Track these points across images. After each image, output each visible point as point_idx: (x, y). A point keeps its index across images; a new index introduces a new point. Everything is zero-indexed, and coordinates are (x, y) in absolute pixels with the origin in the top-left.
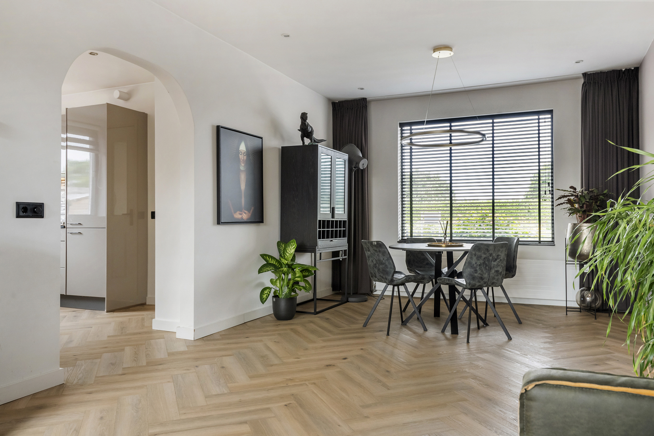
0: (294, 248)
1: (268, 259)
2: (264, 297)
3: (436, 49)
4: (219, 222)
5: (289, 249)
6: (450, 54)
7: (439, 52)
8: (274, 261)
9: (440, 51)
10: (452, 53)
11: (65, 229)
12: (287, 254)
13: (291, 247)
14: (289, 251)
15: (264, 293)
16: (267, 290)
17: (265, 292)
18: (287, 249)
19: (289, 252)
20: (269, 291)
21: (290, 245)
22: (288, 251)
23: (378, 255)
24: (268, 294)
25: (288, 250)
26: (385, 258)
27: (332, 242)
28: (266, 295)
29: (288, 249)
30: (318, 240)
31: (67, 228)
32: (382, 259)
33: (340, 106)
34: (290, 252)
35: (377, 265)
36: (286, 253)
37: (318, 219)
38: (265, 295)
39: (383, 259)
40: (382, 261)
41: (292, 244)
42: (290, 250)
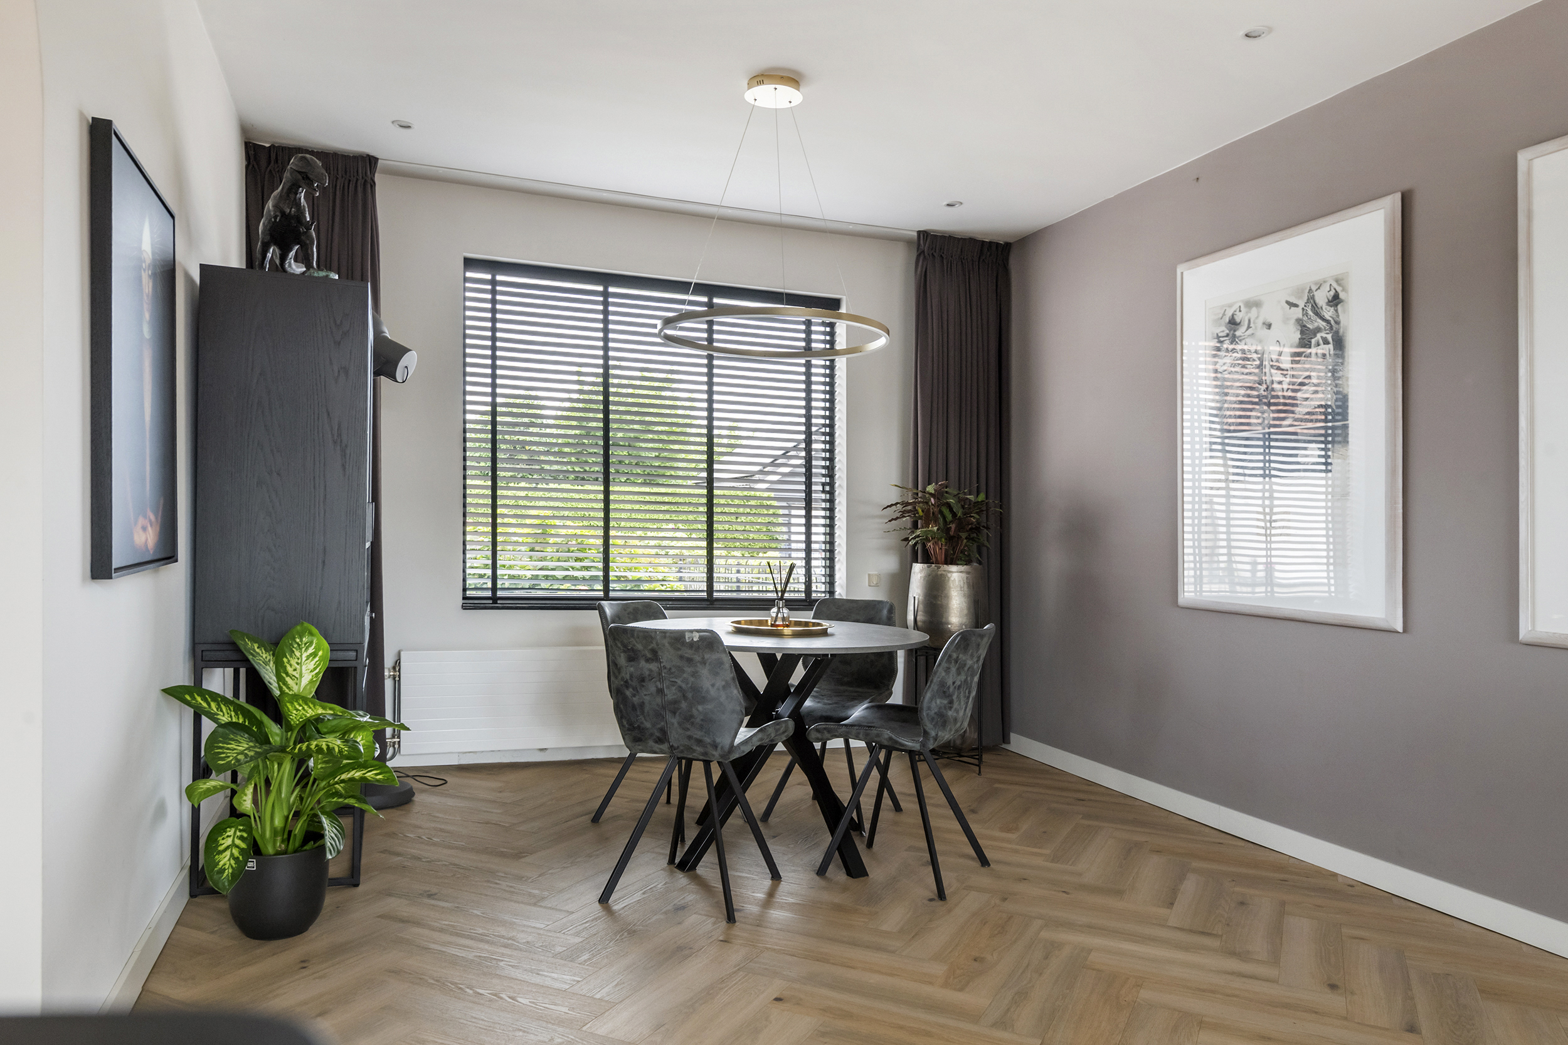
0: (314, 655)
1: (205, 705)
2: (221, 863)
4: (100, 572)
5: (293, 662)
7: (776, 89)
8: (230, 710)
9: (777, 86)
12: (288, 679)
13: (297, 654)
14: (295, 670)
15: (221, 848)
16: (228, 834)
17: (222, 842)
18: (285, 660)
19: (294, 673)
20: (238, 834)
21: (295, 646)
22: (290, 669)
24: (237, 847)
25: (291, 665)
26: (720, 683)
28: (232, 855)
29: (289, 661)
34: (298, 671)
35: (684, 705)
36: (284, 675)
38: (224, 854)
39: (713, 685)
41: (301, 641)
42: (298, 664)
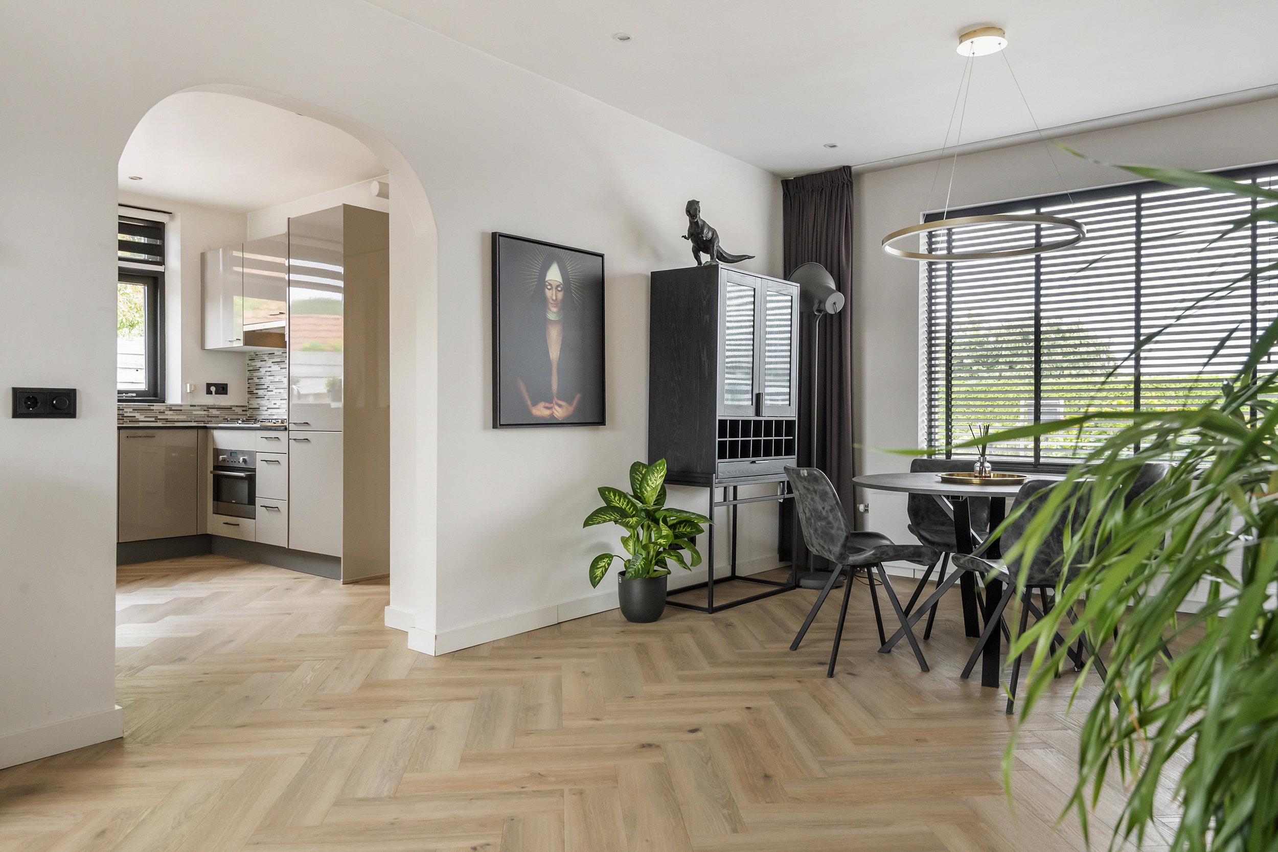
0: (662, 476)
1: (613, 497)
2: (597, 574)
3: (965, 34)
4: (497, 423)
5: (653, 479)
6: (999, 44)
7: (972, 42)
8: (625, 501)
9: (973, 39)
10: (1004, 42)
11: (287, 432)
12: (648, 488)
13: (656, 475)
14: (653, 483)
15: (598, 566)
16: (604, 560)
17: (600, 563)
18: (649, 478)
19: (652, 485)
20: (609, 561)
21: (656, 471)
22: (650, 483)
23: (812, 499)
24: (605, 567)
25: (651, 481)
26: (828, 508)
27: (754, 465)
28: (602, 571)
29: (651, 478)
30: (717, 461)
31: (289, 431)
32: (820, 508)
33: (797, 187)
34: (655, 484)
36: (646, 486)
37: (718, 418)
38: (599, 570)
39: (823, 508)
40: (821, 512)
41: (659, 468)
42: (655, 480)
